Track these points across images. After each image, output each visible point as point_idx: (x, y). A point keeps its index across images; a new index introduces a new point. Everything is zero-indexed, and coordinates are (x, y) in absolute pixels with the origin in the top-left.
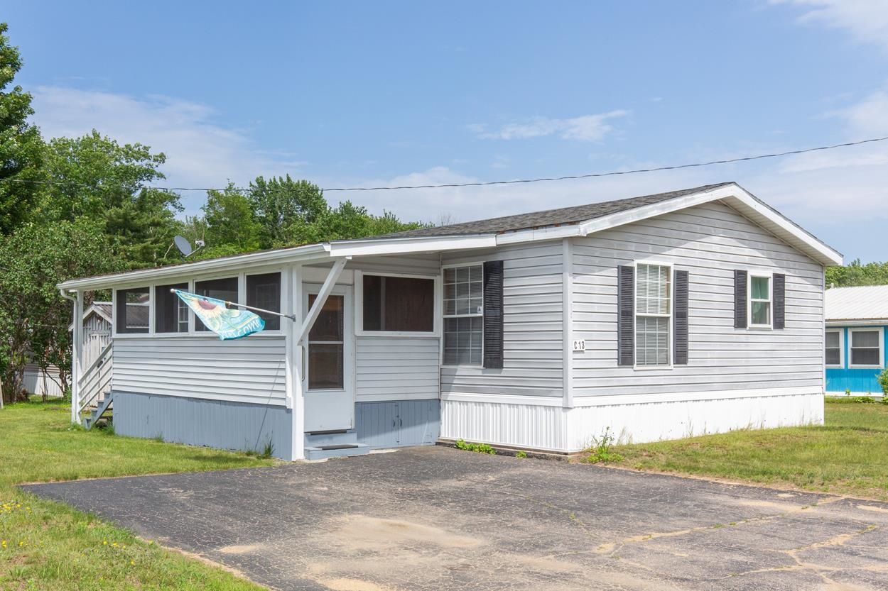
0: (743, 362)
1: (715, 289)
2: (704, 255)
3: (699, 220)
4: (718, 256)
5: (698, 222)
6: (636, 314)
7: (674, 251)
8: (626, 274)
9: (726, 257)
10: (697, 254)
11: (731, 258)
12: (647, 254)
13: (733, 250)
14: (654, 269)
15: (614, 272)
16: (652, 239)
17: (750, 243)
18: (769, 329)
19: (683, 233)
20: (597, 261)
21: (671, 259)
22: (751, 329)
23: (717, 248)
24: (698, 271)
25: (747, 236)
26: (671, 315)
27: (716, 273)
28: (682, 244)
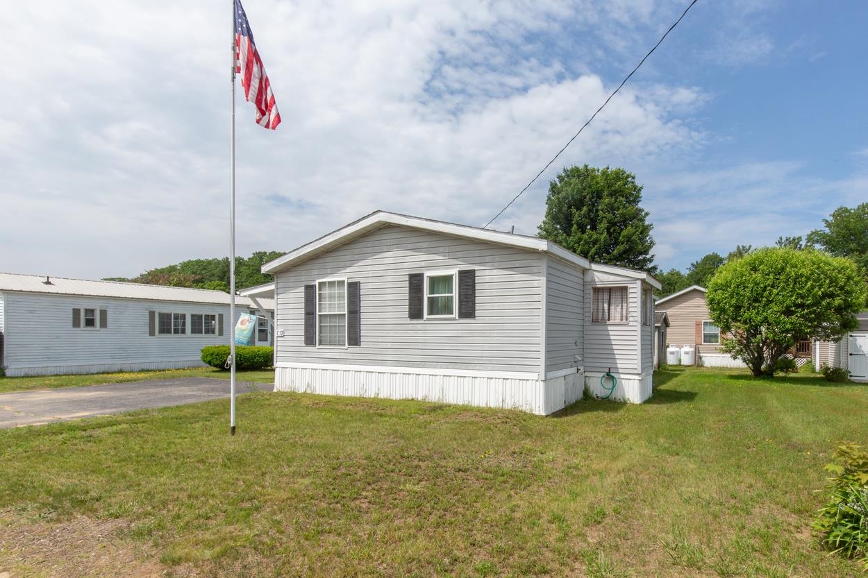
0: (420, 346)
1: (389, 291)
2: (377, 268)
3: (370, 244)
4: (392, 266)
5: (370, 245)
6: (317, 313)
7: (348, 270)
8: (310, 289)
9: (400, 266)
10: (369, 268)
11: (406, 265)
12: (326, 275)
13: (408, 259)
14: (332, 284)
15: (303, 289)
16: (330, 265)
17: (428, 251)
18: (454, 319)
19: (356, 256)
20: (291, 284)
21: (344, 276)
22: (428, 319)
23: (391, 260)
24: (370, 280)
25: (424, 245)
26: (346, 312)
27: (389, 279)
28: (355, 264)
